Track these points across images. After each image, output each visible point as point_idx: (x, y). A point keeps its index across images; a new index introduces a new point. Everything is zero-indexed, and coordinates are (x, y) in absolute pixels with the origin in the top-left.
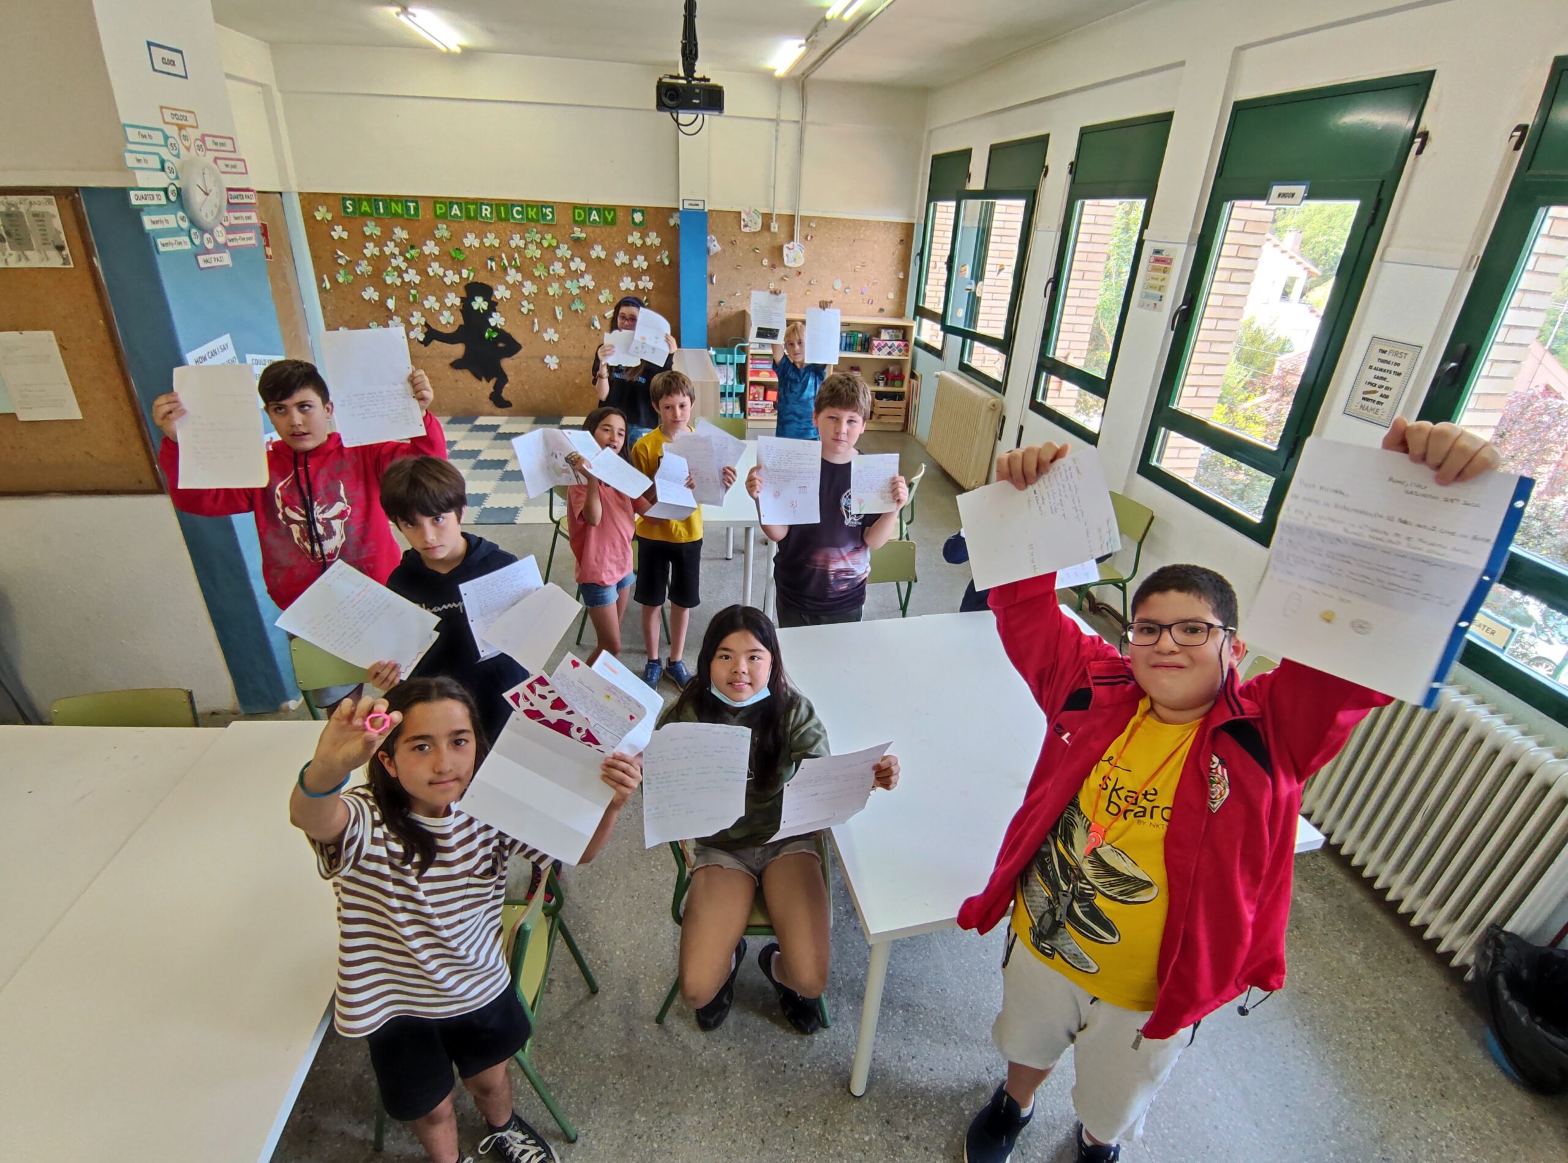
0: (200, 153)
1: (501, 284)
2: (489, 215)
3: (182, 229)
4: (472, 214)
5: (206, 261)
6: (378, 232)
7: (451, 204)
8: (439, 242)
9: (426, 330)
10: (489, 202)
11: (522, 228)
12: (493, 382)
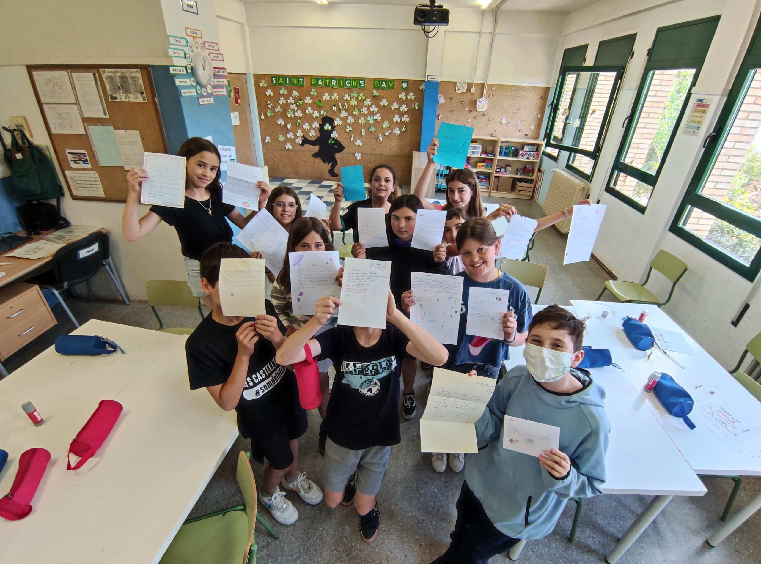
0: (202, 50)
1: (338, 118)
2: (335, 85)
3: (193, 86)
4: (327, 84)
5: (203, 101)
6: (285, 92)
7: (319, 79)
8: (312, 97)
9: (303, 139)
10: (335, 78)
11: (350, 90)
12: (330, 164)
